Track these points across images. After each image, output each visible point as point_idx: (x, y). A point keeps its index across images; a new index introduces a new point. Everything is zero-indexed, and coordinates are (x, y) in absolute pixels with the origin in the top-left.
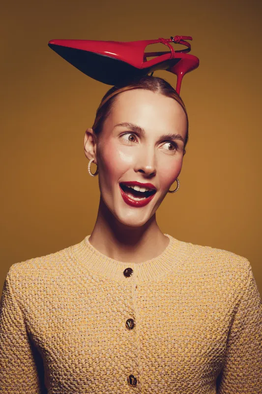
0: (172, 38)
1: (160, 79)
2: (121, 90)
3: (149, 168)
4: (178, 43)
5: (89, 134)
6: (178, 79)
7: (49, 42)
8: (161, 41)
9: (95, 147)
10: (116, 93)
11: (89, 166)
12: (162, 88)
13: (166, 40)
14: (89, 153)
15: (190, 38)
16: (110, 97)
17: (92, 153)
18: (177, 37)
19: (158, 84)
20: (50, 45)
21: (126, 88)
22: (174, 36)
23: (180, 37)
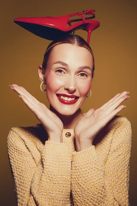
0: (84, 12)
1: (78, 36)
2: (55, 44)
3: (72, 88)
4: (87, 14)
5: (40, 68)
6: (88, 35)
7: (15, 20)
8: (78, 14)
9: (44, 75)
10: (53, 46)
11: (41, 86)
12: (78, 42)
13: (80, 13)
14: (41, 79)
15: (94, 11)
16: (50, 48)
17: (42, 79)
18: (86, 11)
19: (76, 40)
20: (15, 22)
21: (58, 43)
22: (85, 11)
23: (88, 11)
